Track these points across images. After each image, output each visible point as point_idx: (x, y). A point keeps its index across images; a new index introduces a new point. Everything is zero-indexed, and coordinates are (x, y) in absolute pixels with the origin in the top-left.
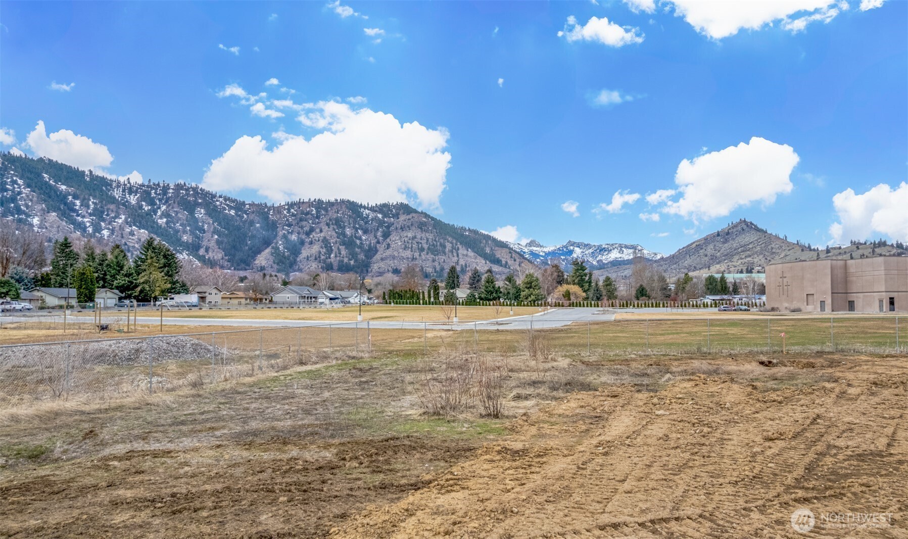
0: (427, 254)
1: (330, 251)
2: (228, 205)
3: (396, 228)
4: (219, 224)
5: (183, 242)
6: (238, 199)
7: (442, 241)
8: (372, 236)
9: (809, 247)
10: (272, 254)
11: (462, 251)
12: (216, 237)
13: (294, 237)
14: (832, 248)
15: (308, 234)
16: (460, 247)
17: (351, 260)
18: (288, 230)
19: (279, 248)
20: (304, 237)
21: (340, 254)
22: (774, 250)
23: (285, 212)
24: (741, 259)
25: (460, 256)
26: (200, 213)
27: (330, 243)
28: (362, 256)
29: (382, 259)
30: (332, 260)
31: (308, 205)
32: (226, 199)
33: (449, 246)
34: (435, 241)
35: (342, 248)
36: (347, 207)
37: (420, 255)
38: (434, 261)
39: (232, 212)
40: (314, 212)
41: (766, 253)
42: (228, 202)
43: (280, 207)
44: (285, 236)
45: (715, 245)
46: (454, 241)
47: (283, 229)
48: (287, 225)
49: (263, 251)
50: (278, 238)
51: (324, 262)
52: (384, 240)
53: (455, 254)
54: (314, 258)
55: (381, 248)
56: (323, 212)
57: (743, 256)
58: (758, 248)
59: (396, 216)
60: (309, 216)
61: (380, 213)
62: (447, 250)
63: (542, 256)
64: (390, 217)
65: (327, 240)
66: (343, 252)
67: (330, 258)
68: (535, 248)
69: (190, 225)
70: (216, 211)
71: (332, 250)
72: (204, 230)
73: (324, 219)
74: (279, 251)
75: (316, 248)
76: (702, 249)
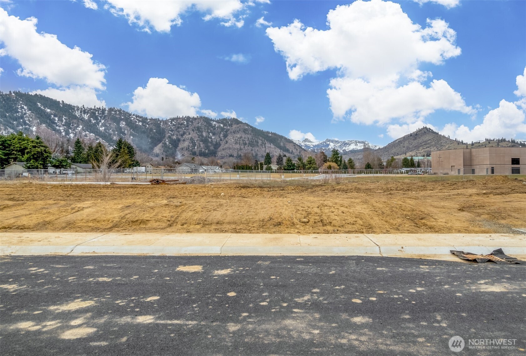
0: (248, 146)
1: (194, 145)
2: (138, 120)
3: (231, 132)
4: (134, 130)
5: (114, 140)
6: (144, 117)
7: (256, 139)
8: (217, 136)
9: (462, 142)
10: (163, 147)
11: (268, 145)
12: (132, 137)
13: (174, 137)
14: (475, 143)
15: (182, 135)
16: (267, 142)
17: (206, 150)
18: (171, 133)
19: (166, 144)
20: (180, 137)
21: (200, 146)
22: (442, 144)
23: (169, 123)
24: (424, 149)
25: (266, 148)
26: (123, 124)
27: (194, 141)
28: (212, 148)
29: (223, 149)
30: (196, 150)
31: (182, 119)
32: (137, 116)
33: (260, 142)
34: (253, 139)
35: (201, 143)
36: (203, 121)
37: (244, 147)
38: (252, 150)
39: (140, 124)
40: (185, 123)
41: (438, 146)
42: (138, 118)
43: (167, 121)
44: (169, 137)
45: (409, 141)
46: (263, 139)
47: (168, 133)
48: (170, 131)
49: (158, 145)
50: (166, 138)
51: (191, 151)
52: (224, 139)
53: (264, 147)
54: (185, 149)
55: (223, 143)
56: (190, 123)
57: (425, 147)
58: (433, 143)
59: (231, 125)
60: (183, 126)
61: (222, 124)
62: (259, 144)
63: (311, 147)
64: (228, 126)
65: (193, 139)
66: (202, 146)
67: (194, 149)
68: (307, 143)
69: (117, 131)
70: (132, 123)
71: (196, 144)
72: (125, 134)
73: (191, 127)
75: (186, 144)
76: (402, 143)
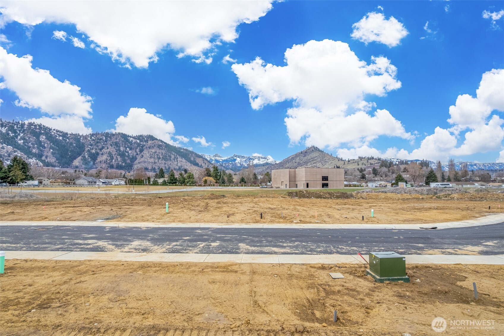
0: (162, 160)
1: (112, 158)
2: (58, 134)
3: (147, 148)
4: (54, 144)
5: (33, 153)
6: (64, 132)
7: (169, 154)
8: (134, 151)
9: (342, 159)
10: (82, 160)
11: (180, 159)
12: (52, 150)
13: (94, 151)
14: (351, 160)
15: (101, 150)
16: (179, 157)
17: (123, 163)
18: (90, 148)
19: (85, 157)
20: (99, 151)
21: (117, 160)
22: (326, 160)
23: (89, 138)
24: (311, 164)
25: (178, 162)
26: (43, 138)
27: (112, 155)
28: (129, 161)
29: (139, 163)
30: (113, 163)
31: (101, 135)
32: (57, 131)
33: (173, 157)
34: (166, 154)
35: (119, 157)
36: (121, 137)
37: (158, 161)
38: (165, 164)
39: (61, 138)
40: (104, 139)
41: (323, 162)
42: (58, 133)
43: (86, 135)
44: (89, 151)
45: (300, 158)
46: (176, 154)
47: (88, 147)
48: (90, 145)
49: (77, 158)
50: (85, 152)
51: (109, 164)
52: (140, 153)
53: (176, 161)
54: (104, 162)
55: (139, 157)
56: (109, 139)
57: (312, 163)
58: (319, 159)
59: (147, 141)
60: (102, 141)
61: (138, 140)
62: (172, 159)
63: (221, 162)
64: (144, 142)
65: (111, 153)
66: (119, 159)
67: (112, 162)
68: (217, 158)
69: (36, 144)
70: (52, 137)
71: (113, 158)
72: (45, 147)
73: (109, 142)
74: (86, 158)
75: (104, 157)
76: (294, 159)
